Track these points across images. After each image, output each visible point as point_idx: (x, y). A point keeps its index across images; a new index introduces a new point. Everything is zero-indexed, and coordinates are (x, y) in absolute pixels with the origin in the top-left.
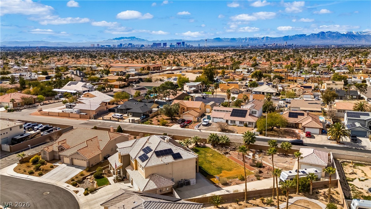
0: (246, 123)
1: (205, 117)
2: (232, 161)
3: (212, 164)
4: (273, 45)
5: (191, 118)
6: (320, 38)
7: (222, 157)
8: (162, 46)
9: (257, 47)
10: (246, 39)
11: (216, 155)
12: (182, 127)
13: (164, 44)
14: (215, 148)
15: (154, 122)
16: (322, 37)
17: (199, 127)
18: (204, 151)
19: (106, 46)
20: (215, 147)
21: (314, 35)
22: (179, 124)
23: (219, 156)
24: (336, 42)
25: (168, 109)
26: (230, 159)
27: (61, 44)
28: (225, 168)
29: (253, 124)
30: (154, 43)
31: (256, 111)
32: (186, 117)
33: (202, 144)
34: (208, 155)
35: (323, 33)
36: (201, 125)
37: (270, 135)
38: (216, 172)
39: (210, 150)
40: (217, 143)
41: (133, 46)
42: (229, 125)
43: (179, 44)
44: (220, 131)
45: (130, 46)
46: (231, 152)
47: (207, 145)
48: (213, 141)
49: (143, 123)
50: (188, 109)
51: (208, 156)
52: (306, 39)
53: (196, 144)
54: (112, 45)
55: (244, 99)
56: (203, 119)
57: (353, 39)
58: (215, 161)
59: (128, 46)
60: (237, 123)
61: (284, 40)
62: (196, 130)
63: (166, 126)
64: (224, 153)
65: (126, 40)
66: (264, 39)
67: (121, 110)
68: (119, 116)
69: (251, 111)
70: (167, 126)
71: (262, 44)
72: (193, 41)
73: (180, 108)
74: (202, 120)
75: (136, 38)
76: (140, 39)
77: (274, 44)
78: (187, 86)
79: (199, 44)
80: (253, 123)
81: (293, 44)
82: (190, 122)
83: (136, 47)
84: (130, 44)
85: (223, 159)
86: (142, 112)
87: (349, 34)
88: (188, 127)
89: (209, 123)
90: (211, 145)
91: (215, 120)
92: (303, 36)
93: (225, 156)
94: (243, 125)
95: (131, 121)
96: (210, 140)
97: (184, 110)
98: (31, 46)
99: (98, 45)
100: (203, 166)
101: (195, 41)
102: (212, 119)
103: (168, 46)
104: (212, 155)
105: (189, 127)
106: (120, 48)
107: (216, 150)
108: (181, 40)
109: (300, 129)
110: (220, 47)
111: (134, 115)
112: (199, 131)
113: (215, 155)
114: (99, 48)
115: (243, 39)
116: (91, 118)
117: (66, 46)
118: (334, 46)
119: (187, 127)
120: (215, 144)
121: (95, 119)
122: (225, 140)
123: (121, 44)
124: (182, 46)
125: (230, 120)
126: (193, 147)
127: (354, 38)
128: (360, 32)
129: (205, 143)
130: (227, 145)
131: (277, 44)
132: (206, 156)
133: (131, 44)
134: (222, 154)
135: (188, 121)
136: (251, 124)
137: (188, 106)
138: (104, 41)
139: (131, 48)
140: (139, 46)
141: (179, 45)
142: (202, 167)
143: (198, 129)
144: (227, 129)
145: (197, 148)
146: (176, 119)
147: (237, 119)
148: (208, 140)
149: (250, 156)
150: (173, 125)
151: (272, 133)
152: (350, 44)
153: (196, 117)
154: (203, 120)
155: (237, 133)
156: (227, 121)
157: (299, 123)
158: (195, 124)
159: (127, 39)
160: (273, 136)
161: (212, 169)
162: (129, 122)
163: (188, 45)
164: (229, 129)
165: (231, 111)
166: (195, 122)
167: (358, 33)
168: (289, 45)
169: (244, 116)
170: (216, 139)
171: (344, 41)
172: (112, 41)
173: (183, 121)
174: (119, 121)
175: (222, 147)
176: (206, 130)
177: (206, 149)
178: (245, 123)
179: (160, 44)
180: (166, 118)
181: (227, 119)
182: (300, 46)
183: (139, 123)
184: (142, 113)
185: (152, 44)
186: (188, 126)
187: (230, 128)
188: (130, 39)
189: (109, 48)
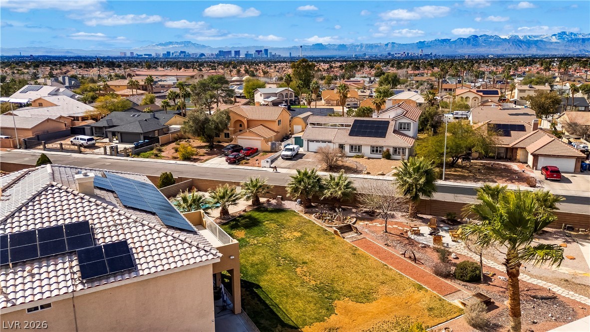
0: (388, 151)
1: (289, 141)
2: (367, 259)
3: (298, 270)
4: (402, 55)
5: (257, 143)
6: (471, 45)
7: (334, 243)
8: (233, 55)
9: (378, 58)
10: (362, 46)
11: (314, 236)
12: (232, 162)
13: (236, 52)
14: (312, 213)
15: (167, 152)
16: (474, 43)
17: (272, 162)
18: (276, 221)
19: (145, 55)
20: (310, 210)
21: (462, 40)
22: (226, 155)
23: (321, 240)
24: (494, 51)
25: (199, 121)
26: (362, 250)
27: (72, 53)
28: (347, 287)
29: (404, 153)
30: (220, 51)
31: (409, 124)
32: (245, 141)
33: (273, 202)
34: (288, 235)
35: (476, 37)
36: (278, 157)
37: (452, 177)
38: (311, 310)
39: (296, 219)
40: (316, 198)
41: (187, 55)
42: (347, 157)
43: (259, 52)
44: (326, 170)
45: (182, 55)
46: (360, 225)
47: (287, 204)
48: (306, 191)
49: (138, 154)
50: (251, 123)
51: (286, 240)
52: (450, 47)
53: (256, 202)
54: (154, 55)
55: (377, 104)
56: (283, 144)
57: (519, 46)
58: (308, 257)
59: (180, 55)
60: (366, 150)
61: (419, 48)
62: (264, 169)
63: (191, 161)
64: (340, 228)
65: (177, 46)
66: (390, 46)
67: (98, 130)
68: (85, 140)
69: (398, 122)
70: (195, 160)
71: (385, 53)
72: (281, 48)
73: (233, 121)
74: (282, 147)
75: (192, 44)
76: (198, 44)
77: (404, 53)
78: (261, 95)
79: (290, 53)
80: (404, 149)
81: (431, 54)
82: (253, 152)
83: (191, 56)
84: (182, 52)
85: (336, 249)
86: (142, 132)
87: (513, 38)
88: (246, 163)
89: (297, 154)
90: (301, 203)
91: (314, 146)
92: (446, 42)
93: (342, 239)
94: (380, 156)
95: (108, 152)
96: (295, 190)
97: (241, 126)
98: (22, 55)
99: (132, 53)
100: (264, 282)
101: (284, 48)
102: (305, 143)
103: (242, 56)
104: (299, 234)
105: (249, 161)
106: (166, 58)
107: (312, 217)
108: (263, 46)
109: (519, 162)
110: (322, 58)
111: (124, 137)
112: (271, 170)
113: (309, 235)
114: (132, 58)
115: (358, 46)
116: (18, 147)
117: (80, 55)
118: (492, 56)
119: (244, 161)
120: (310, 201)
121: (26, 148)
122: (340, 189)
123: (168, 53)
124: (265, 56)
125: (347, 144)
126: (245, 211)
127: (521, 45)
128: (529, 37)
129: (282, 199)
130: (345, 202)
131: (408, 54)
132: (279, 240)
133: (185, 52)
134: (331, 230)
135: (249, 149)
136: (399, 153)
137: (250, 117)
138: (141, 48)
139: (184, 58)
140: (196, 56)
141: (259, 54)
142: (258, 287)
143: (270, 167)
144: (343, 166)
145: (256, 215)
146: (223, 147)
147: (367, 143)
148: (289, 190)
149: (422, 235)
150: (210, 159)
151: (454, 171)
152: (515, 53)
153: (267, 141)
154: (285, 146)
155: (368, 173)
156: (342, 147)
157: (517, 149)
158: (265, 156)
159: (177, 44)
160: (460, 179)
161: (298, 294)
162: (105, 153)
163: (273, 54)
164: (347, 164)
165: (349, 126)
166: (266, 152)
167: (527, 38)
168: (426, 55)
169: (383, 135)
170: (313, 186)
171: (506, 50)
172: (154, 48)
173: (237, 149)
174: (80, 152)
175: (333, 209)
176: (289, 168)
177: (283, 215)
178: (385, 149)
179: (230, 52)
180: (199, 145)
181: (342, 142)
182: (443, 56)
183: (128, 156)
184: (141, 134)
185: (217, 52)
186: (249, 159)
187: (350, 162)
188: (183, 45)
189: (148, 58)
